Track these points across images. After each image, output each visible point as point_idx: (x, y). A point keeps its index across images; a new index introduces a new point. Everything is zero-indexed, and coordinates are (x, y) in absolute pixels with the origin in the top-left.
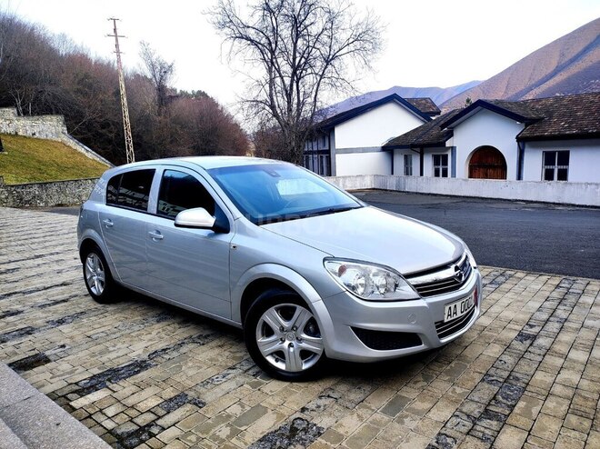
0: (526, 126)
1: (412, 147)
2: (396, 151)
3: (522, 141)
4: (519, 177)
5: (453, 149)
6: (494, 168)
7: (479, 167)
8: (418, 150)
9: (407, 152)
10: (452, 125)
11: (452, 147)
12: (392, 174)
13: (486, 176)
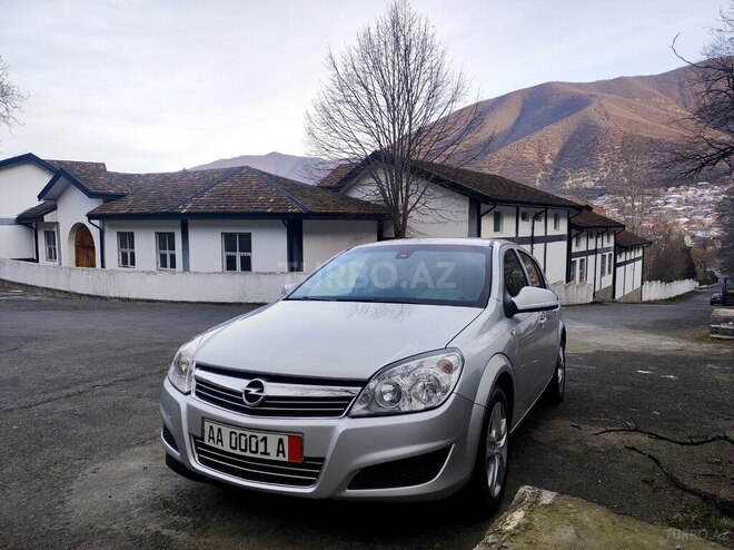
0: (105, 203)
4: (103, 266)
5: (57, 225)
7: (82, 247)
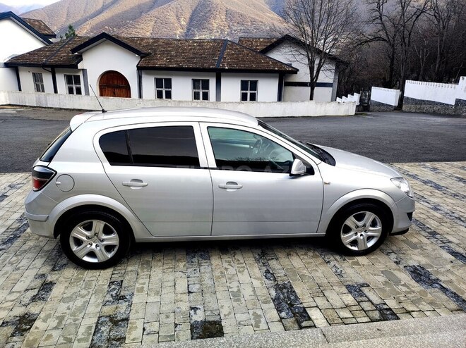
0: (141, 58)
1: (44, 66)
2: (20, 68)
3: (140, 69)
4: (140, 96)
5: (84, 71)
6: (120, 88)
7: (108, 87)
8: (50, 69)
9: (36, 70)
10: (82, 51)
11: (83, 70)
12: (20, 90)
13: (114, 95)
